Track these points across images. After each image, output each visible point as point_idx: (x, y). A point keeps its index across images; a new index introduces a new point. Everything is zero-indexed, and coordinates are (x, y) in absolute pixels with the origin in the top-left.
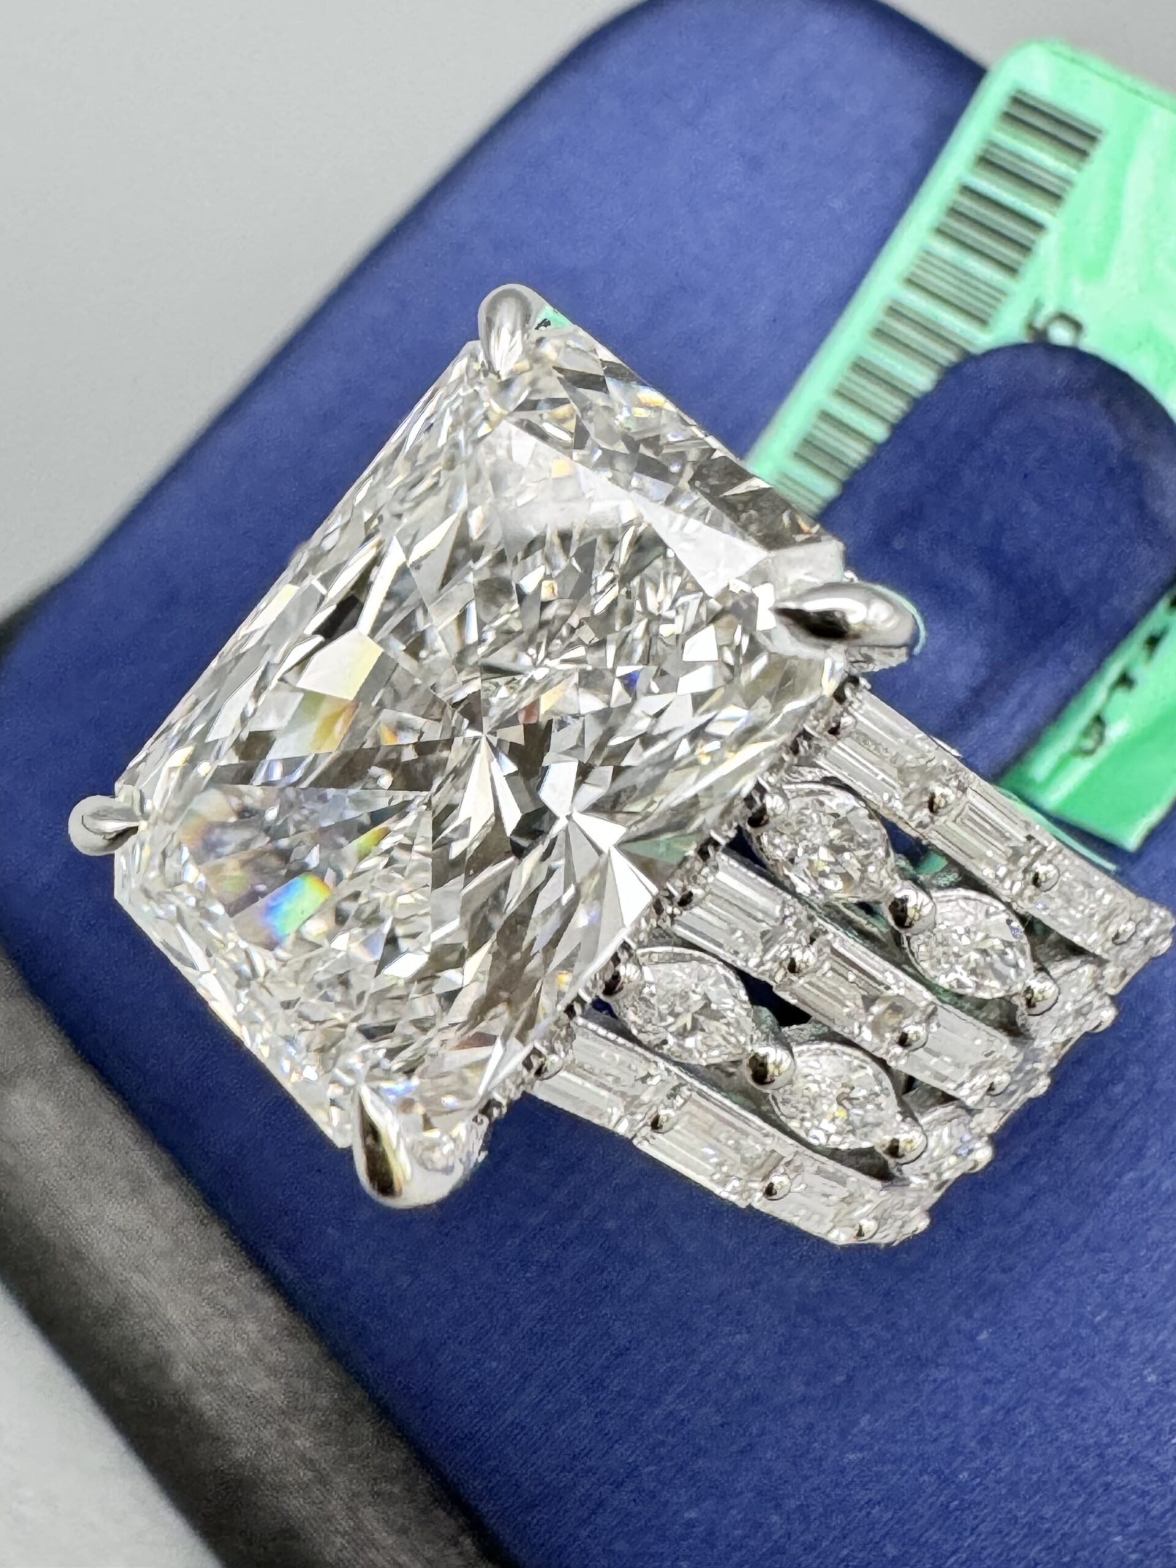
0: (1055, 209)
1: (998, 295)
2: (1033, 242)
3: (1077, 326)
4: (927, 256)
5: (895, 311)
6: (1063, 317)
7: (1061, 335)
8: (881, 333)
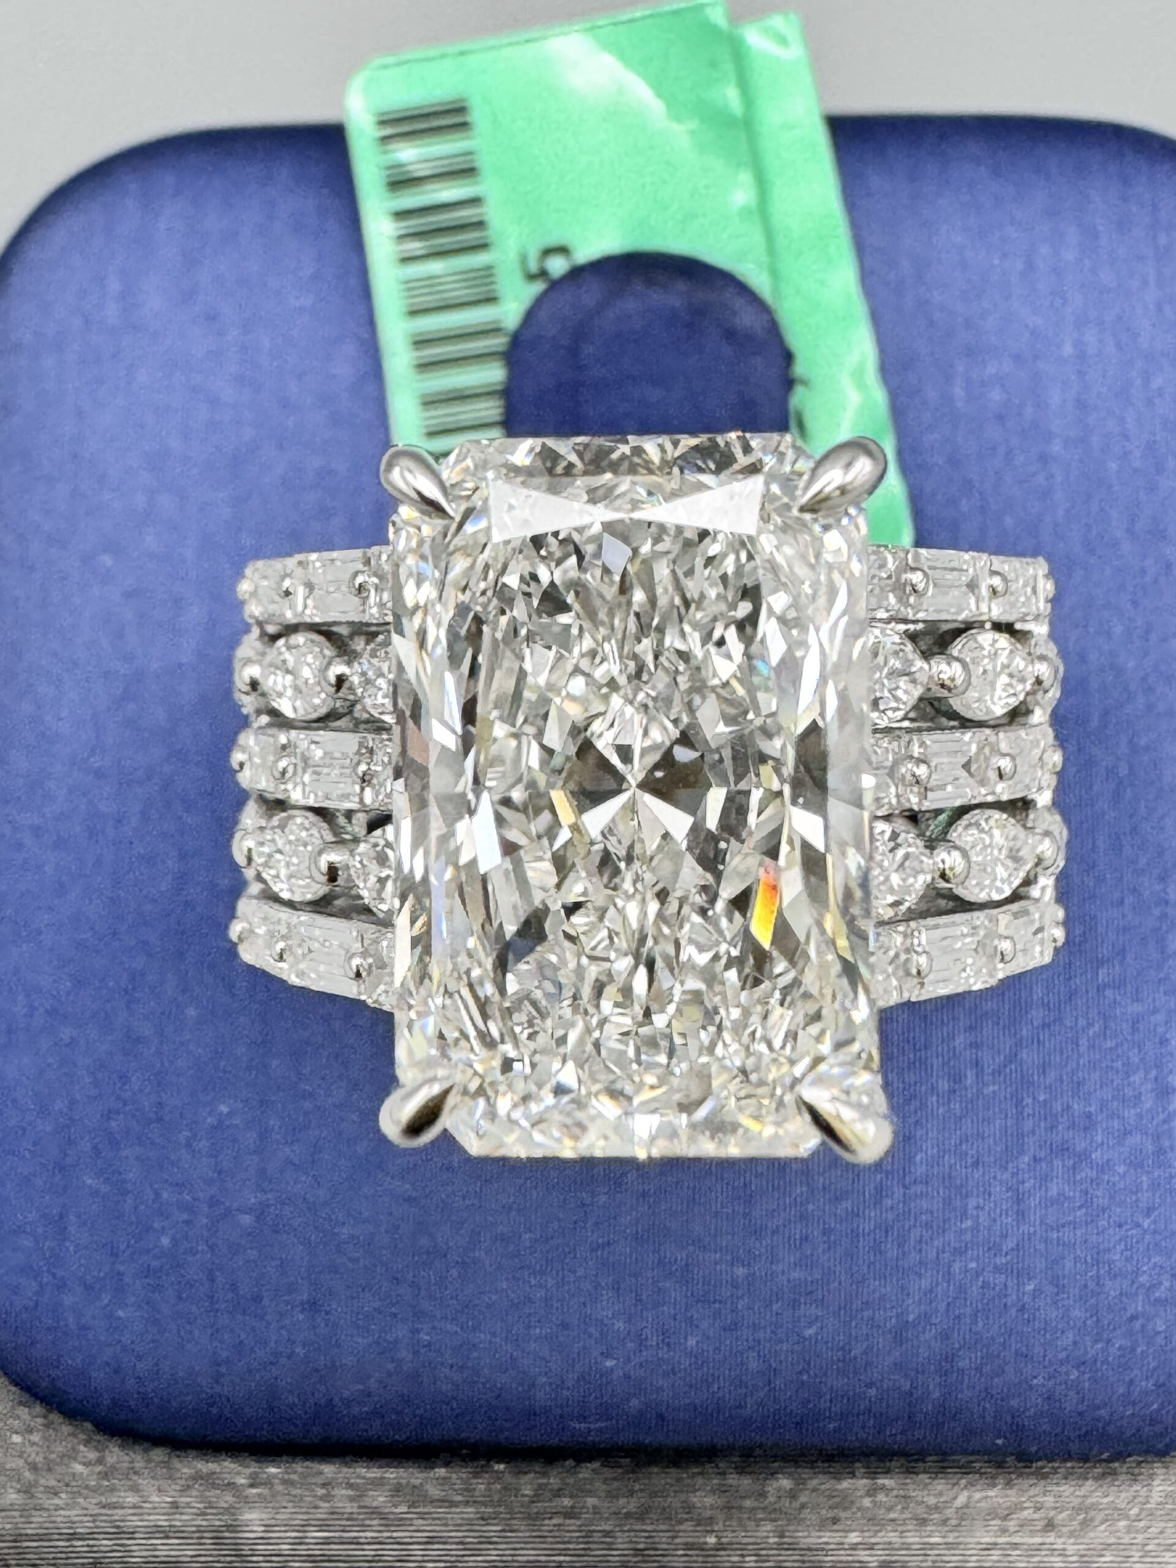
0: (479, 179)
1: (487, 273)
2: (481, 214)
3: (563, 250)
4: (410, 286)
5: (420, 342)
6: (548, 252)
7: (558, 266)
8: (425, 366)
